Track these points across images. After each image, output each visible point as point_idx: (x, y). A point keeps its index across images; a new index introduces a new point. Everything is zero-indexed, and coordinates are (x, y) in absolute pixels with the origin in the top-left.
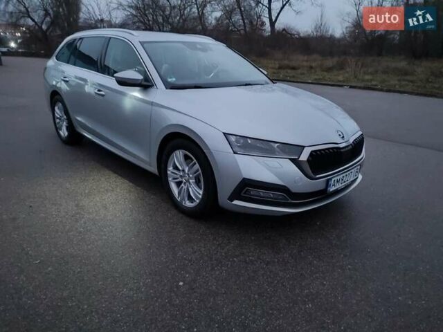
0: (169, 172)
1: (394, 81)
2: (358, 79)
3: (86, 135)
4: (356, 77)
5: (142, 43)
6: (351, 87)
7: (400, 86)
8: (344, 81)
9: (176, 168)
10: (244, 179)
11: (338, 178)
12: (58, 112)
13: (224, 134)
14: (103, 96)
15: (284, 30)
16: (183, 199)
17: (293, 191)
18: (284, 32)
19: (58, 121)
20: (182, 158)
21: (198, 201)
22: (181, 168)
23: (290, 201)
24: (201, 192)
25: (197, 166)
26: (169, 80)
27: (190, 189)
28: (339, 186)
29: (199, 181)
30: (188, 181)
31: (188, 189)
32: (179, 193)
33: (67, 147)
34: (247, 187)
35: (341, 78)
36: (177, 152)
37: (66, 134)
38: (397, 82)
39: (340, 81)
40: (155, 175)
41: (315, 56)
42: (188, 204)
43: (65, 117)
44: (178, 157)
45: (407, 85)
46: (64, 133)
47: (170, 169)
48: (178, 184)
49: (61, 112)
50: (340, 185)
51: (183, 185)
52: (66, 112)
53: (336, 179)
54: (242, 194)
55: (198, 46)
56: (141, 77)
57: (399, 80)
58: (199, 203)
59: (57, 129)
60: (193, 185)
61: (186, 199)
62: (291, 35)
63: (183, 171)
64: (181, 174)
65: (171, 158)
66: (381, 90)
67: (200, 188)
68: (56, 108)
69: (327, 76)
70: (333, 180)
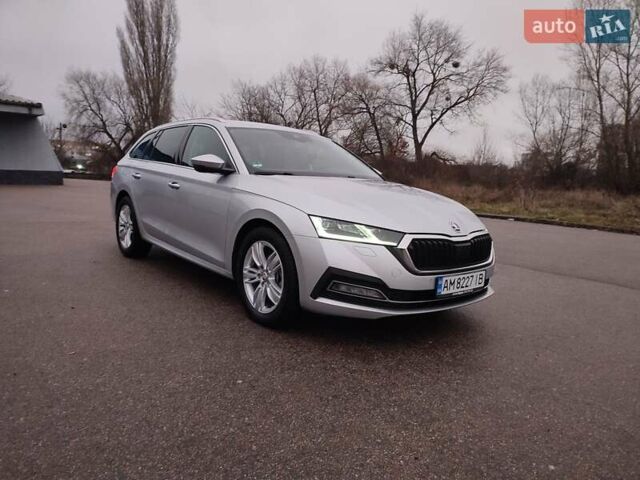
0: (245, 272)
1: (579, 215)
2: (530, 212)
3: (154, 242)
4: (527, 209)
5: (228, 129)
6: (517, 219)
7: (588, 221)
8: (509, 213)
9: (254, 266)
10: (330, 268)
11: (453, 279)
12: (124, 217)
13: (309, 215)
14: (177, 188)
15: (434, 153)
16: (259, 305)
17: (391, 287)
18: (434, 156)
19: (121, 228)
20: (261, 252)
21: (276, 304)
22: (258, 264)
23: (388, 300)
24: (281, 292)
25: (278, 258)
26: (255, 166)
27: (268, 290)
28: (454, 290)
29: (280, 279)
30: (266, 280)
31: (266, 291)
32: (255, 297)
33: (129, 260)
34: (334, 280)
35: (505, 209)
36: (256, 244)
37: (130, 243)
38: (582, 216)
39: (503, 213)
40: (229, 279)
41: (476, 187)
42: (264, 310)
43: (131, 223)
44: (257, 250)
45: (597, 219)
46: (127, 242)
47: (247, 267)
48: (255, 285)
49: (127, 217)
50: (456, 290)
51: (260, 286)
52: (133, 216)
53: (448, 279)
54: (328, 289)
55: (296, 136)
56: (221, 161)
57: (587, 214)
58: (278, 307)
59: (119, 239)
60: (273, 284)
61: (263, 304)
62: (444, 160)
63: (262, 267)
64: (259, 272)
65: (249, 252)
66: (560, 224)
67: (280, 287)
68: (122, 213)
69: (488, 207)
70: (444, 279)
